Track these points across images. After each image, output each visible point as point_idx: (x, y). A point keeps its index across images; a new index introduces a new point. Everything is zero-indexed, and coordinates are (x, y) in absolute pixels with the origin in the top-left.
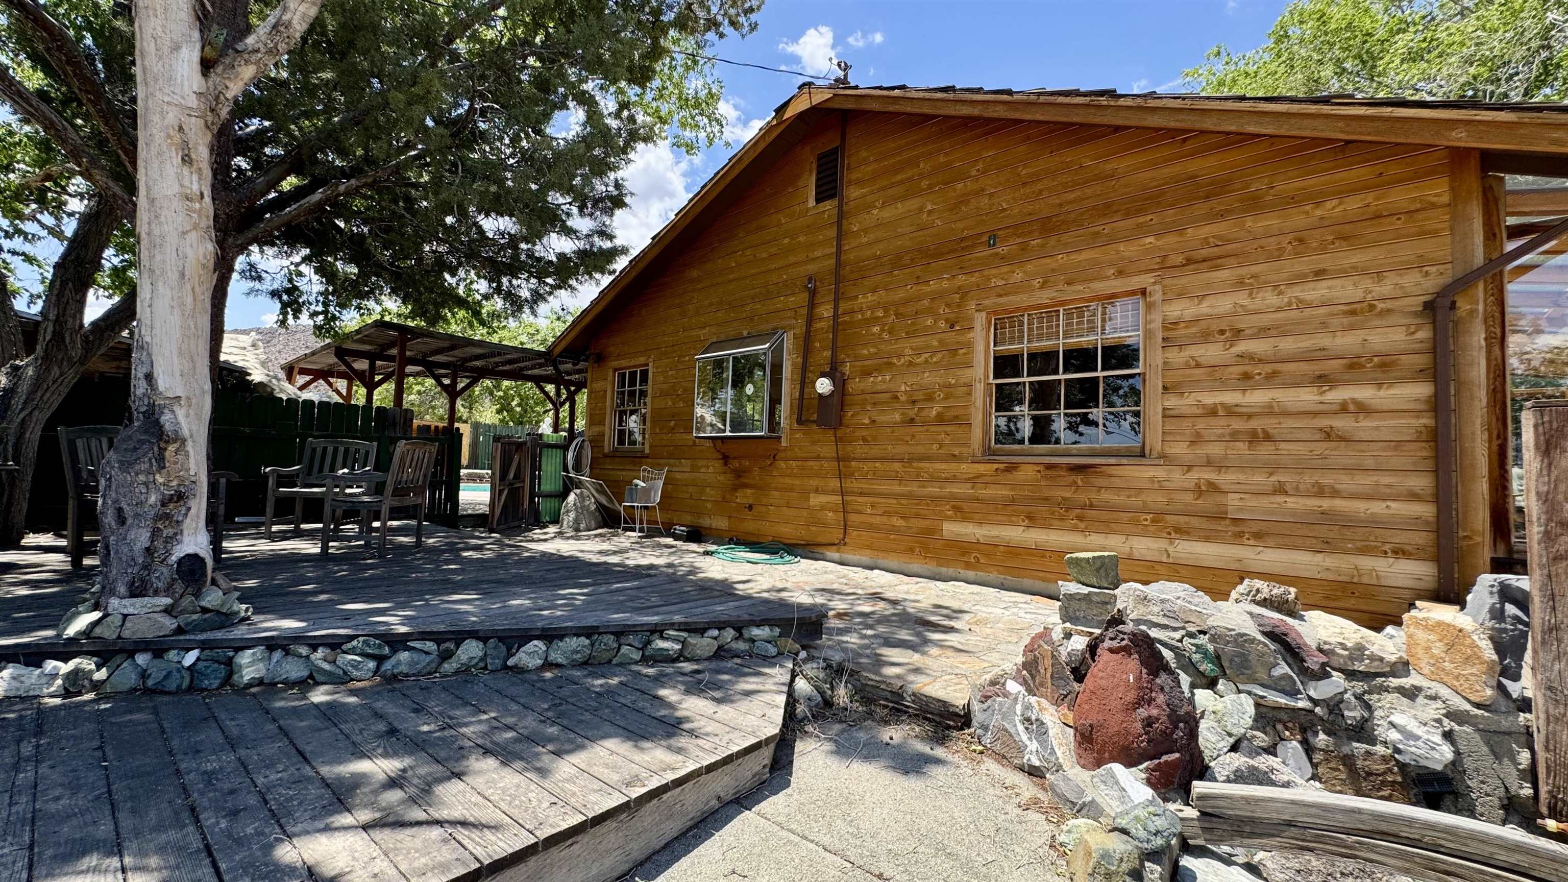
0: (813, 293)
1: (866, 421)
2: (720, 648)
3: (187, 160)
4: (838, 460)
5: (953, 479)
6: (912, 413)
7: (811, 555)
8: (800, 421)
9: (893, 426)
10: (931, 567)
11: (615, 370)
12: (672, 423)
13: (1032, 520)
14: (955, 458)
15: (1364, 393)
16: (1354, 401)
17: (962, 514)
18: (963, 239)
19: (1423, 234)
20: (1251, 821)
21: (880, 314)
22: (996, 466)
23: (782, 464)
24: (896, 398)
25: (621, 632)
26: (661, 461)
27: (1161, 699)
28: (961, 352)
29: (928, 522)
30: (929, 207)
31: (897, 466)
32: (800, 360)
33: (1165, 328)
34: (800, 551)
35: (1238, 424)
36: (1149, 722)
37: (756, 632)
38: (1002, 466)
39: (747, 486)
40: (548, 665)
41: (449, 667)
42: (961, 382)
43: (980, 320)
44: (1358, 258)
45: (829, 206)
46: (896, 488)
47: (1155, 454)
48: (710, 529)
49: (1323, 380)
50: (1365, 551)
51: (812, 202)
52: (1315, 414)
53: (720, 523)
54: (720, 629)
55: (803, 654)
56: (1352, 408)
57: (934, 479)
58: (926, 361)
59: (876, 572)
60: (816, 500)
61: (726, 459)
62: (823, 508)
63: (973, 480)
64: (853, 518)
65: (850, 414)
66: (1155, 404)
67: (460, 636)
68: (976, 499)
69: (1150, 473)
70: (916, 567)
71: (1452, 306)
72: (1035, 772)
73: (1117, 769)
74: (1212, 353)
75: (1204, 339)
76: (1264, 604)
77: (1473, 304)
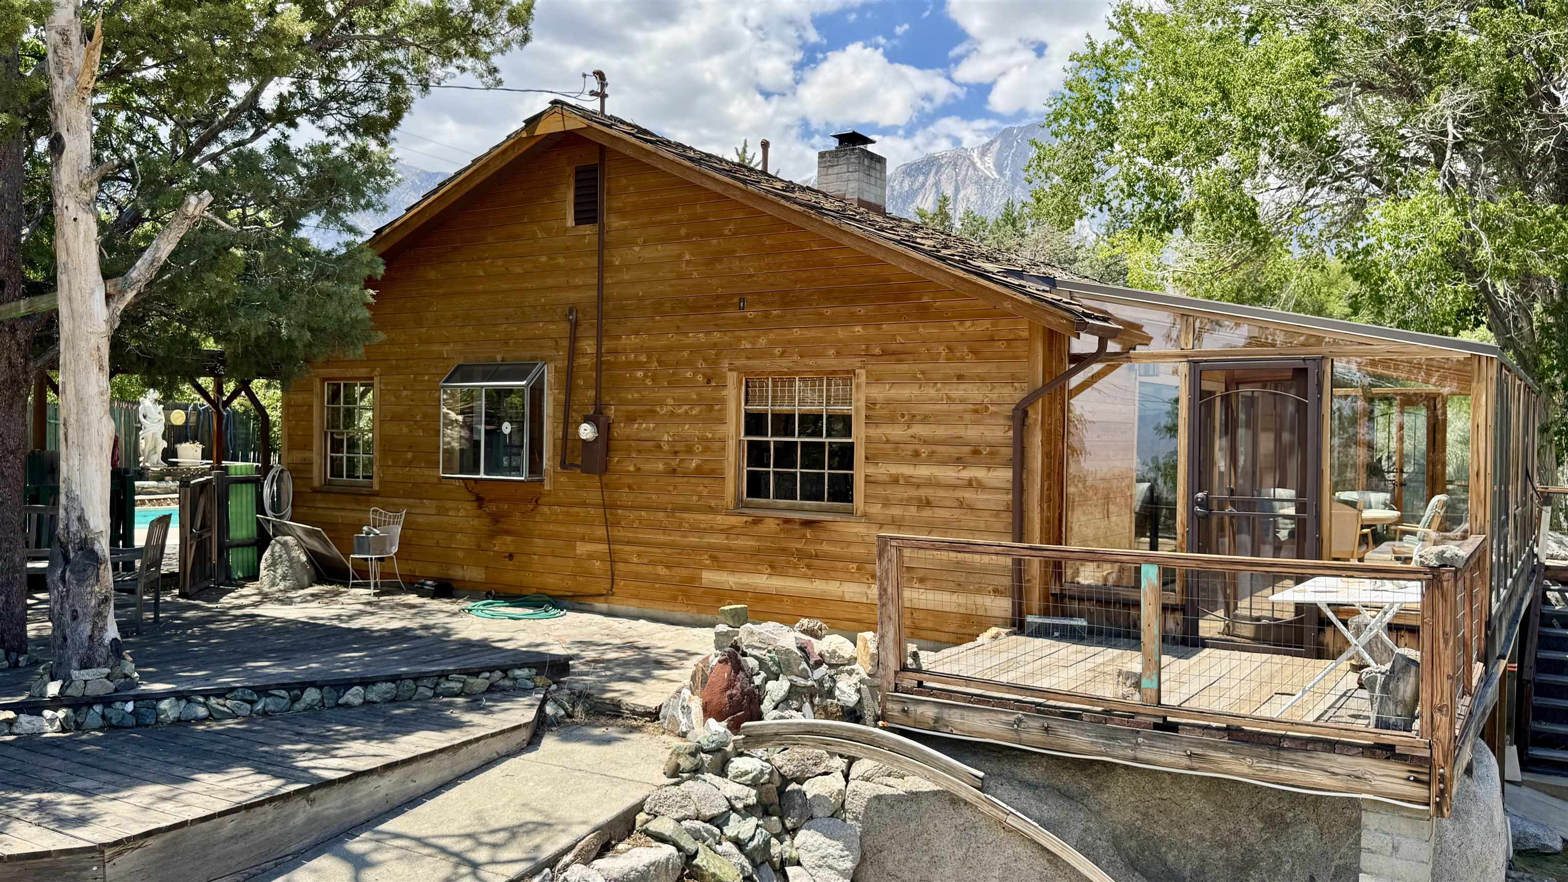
0: (575, 325)
1: (632, 468)
2: (491, 685)
3: (101, 368)
4: (605, 507)
5: (711, 530)
6: (674, 464)
7: (578, 607)
8: (563, 464)
9: (658, 474)
10: (693, 614)
11: (324, 380)
12: (410, 455)
13: (775, 569)
14: (711, 510)
15: (979, 473)
16: (976, 479)
17: (718, 563)
18: (718, 297)
19: (1016, 358)
20: (762, 735)
21: (643, 358)
22: (745, 519)
23: (546, 509)
24: (660, 447)
25: (417, 678)
26: (396, 500)
27: (738, 685)
28: (717, 407)
29: (690, 571)
30: (687, 257)
31: (661, 515)
32: (562, 397)
33: (868, 408)
34: (566, 603)
35: (913, 492)
36: (731, 697)
37: (518, 672)
38: (750, 519)
39: (507, 533)
40: (366, 703)
41: (298, 706)
42: (717, 436)
43: (732, 377)
44: (981, 369)
45: (588, 230)
46: (661, 538)
47: (859, 513)
48: (463, 581)
49: (958, 461)
50: (978, 591)
51: (570, 222)
52: (955, 487)
53: (475, 574)
54: (490, 672)
55: (554, 687)
56: (974, 483)
57: (695, 529)
58: (686, 412)
59: (642, 621)
60: (582, 548)
61: (480, 501)
62: (590, 557)
63: (727, 531)
64: (621, 567)
65: (616, 459)
66: (860, 471)
67: (303, 686)
68: (730, 549)
69: (854, 529)
70: (679, 615)
71: (1025, 414)
72: (683, 735)
73: (712, 721)
74: (896, 432)
75: (892, 420)
76: (805, 632)
77: (1036, 415)
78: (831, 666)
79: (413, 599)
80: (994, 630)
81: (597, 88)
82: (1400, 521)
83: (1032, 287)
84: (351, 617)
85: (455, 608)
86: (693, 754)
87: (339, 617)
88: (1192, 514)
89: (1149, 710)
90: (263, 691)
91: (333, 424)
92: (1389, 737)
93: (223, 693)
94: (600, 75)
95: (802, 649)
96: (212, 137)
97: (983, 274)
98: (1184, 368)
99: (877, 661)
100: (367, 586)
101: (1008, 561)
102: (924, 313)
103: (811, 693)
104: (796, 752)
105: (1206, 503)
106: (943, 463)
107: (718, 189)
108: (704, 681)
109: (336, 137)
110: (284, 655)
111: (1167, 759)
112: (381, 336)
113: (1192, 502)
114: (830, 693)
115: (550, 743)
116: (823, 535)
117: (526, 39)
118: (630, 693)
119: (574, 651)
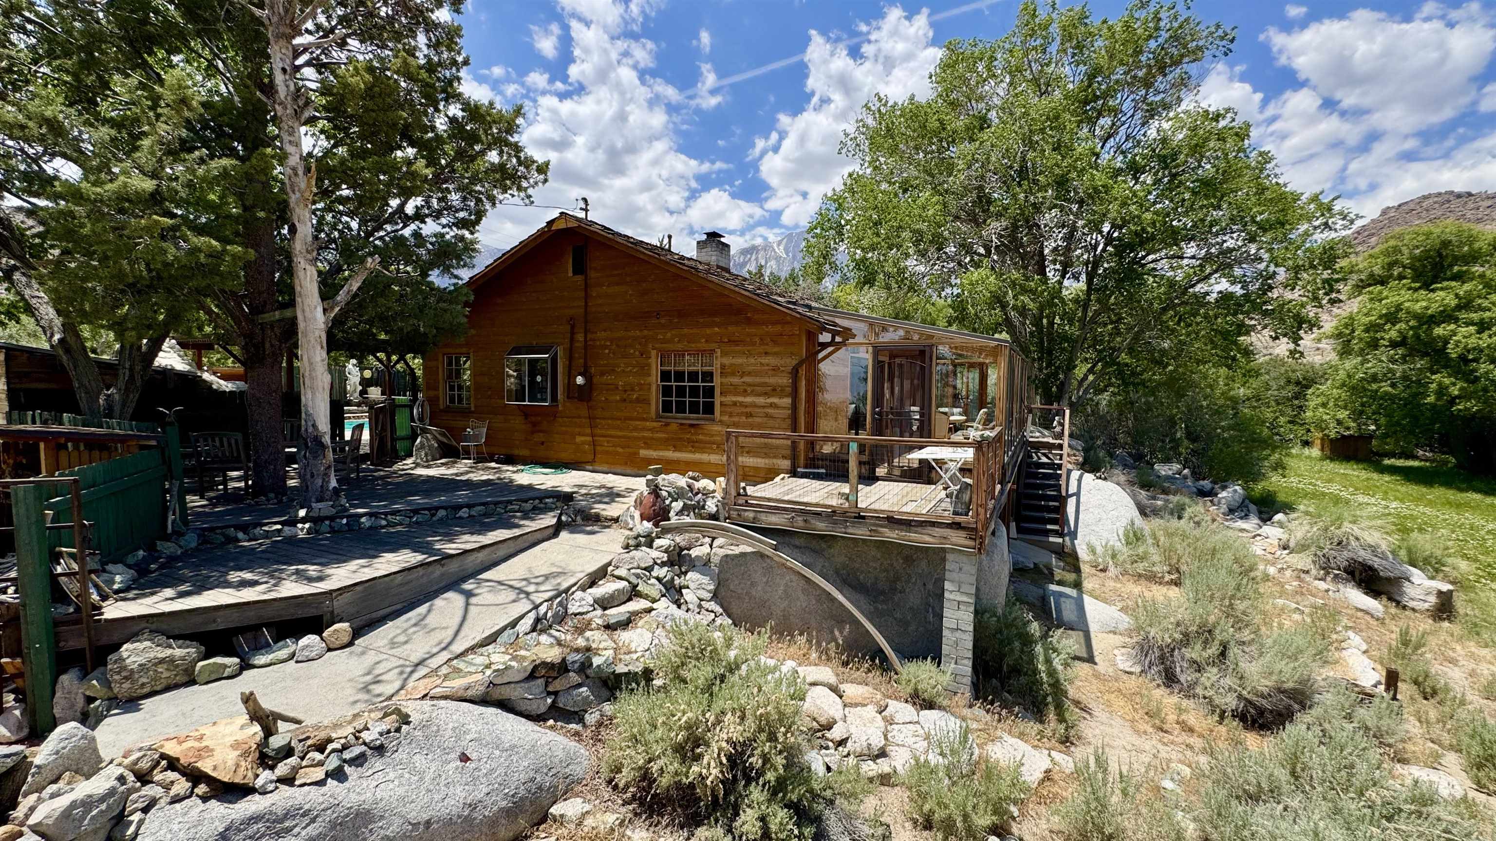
0: (573, 327)
1: (603, 399)
2: (534, 507)
3: (322, 347)
4: (590, 418)
5: (644, 429)
6: (625, 396)
7: (576, 468)
8: (568, 397)
9: (617, 401)
10: (636, 471)
11: (444, 354)
12: (489, 393)
13: (676, 449)
14: (644, 419)
15: (775, 400)
16: (774, 403)
17: (648, 446)
18: (646, 312)
19: (793, 344)
21: (609, 344)
22: (661, 423)
23: (560, 420)
24: (617, 388)
25: (496, 504)
26: (484, 416)
28: (646, 368)
29: (633, 450)
30: (630, 292)
31: (619, 422)
32: (567, 362)
33: (721, 368)
34: (571, 466)
35: (743, 410)
37: (547, 500)
38: (664, 423)
39: (541, 431)
40: (470, 516)
41: (435, 519)
42: (647, 382)
43: (654, 353)
44: (776, 349)
45: (579, 278)
46: (620, 433)
47: (717, 420)
48: (518, 456)
49: (766, 394)
50: (775, 457)
51: (570, 274)
52: (764, 407)
53: (524, 452)
54: (533, 500)
55: (566, 507)
56: (773, 405)
57: (636, 429)
58: (631, 371)
59: (610, 475)
60: (579, 439)
61: (525, 416)
62: (583, 443)
63: (652, 430)
64: (598, 448)
65: (595, 395)
66: (718, 400)
67: (437, 509)
68: (652, 438)
69: (716, 428)
70: (629, 471)
71: (797, 371)
72: (631, 529)
73: (645, 522)
74: (735, 380)
75: (733, 374)
76: (691, 478)
77: (802, 372)
78: (703, 494)
79: (493, 465)
80: (782, 476)
81: (584, 206)
82: (966, 421)
83: (800, 309)
84: (462, 474)
85: (515, 469)
86: (636, 538)
87: (457, 475)
88: (873, 419)
89: (852, 510)
90: (416, 512)
91: (450, 377)
92: (958, 519)
93: (395, 513)
94: (585, 200)
95: (689, 486)
96: (380, 228)
97: (776, 302)
98: (870, 349)
99: (726, 491)
100: (469, 459)
101: (789, 442)
102: (749, 321)
103: (694, 508)
104: (687, 536)
105: (880, 414)
106: (759, 395)
107: (646, 258)
108: (641, 503)
109: (447, 229)
110: (427, 493)
111: (860, 532)
112: (473, 332)
113: (874, 413)
114: (703, 507)
115: (564, 535)
116: (700, 431)
117: (546, 181)
118: (604, 510)
119: (576, 489)
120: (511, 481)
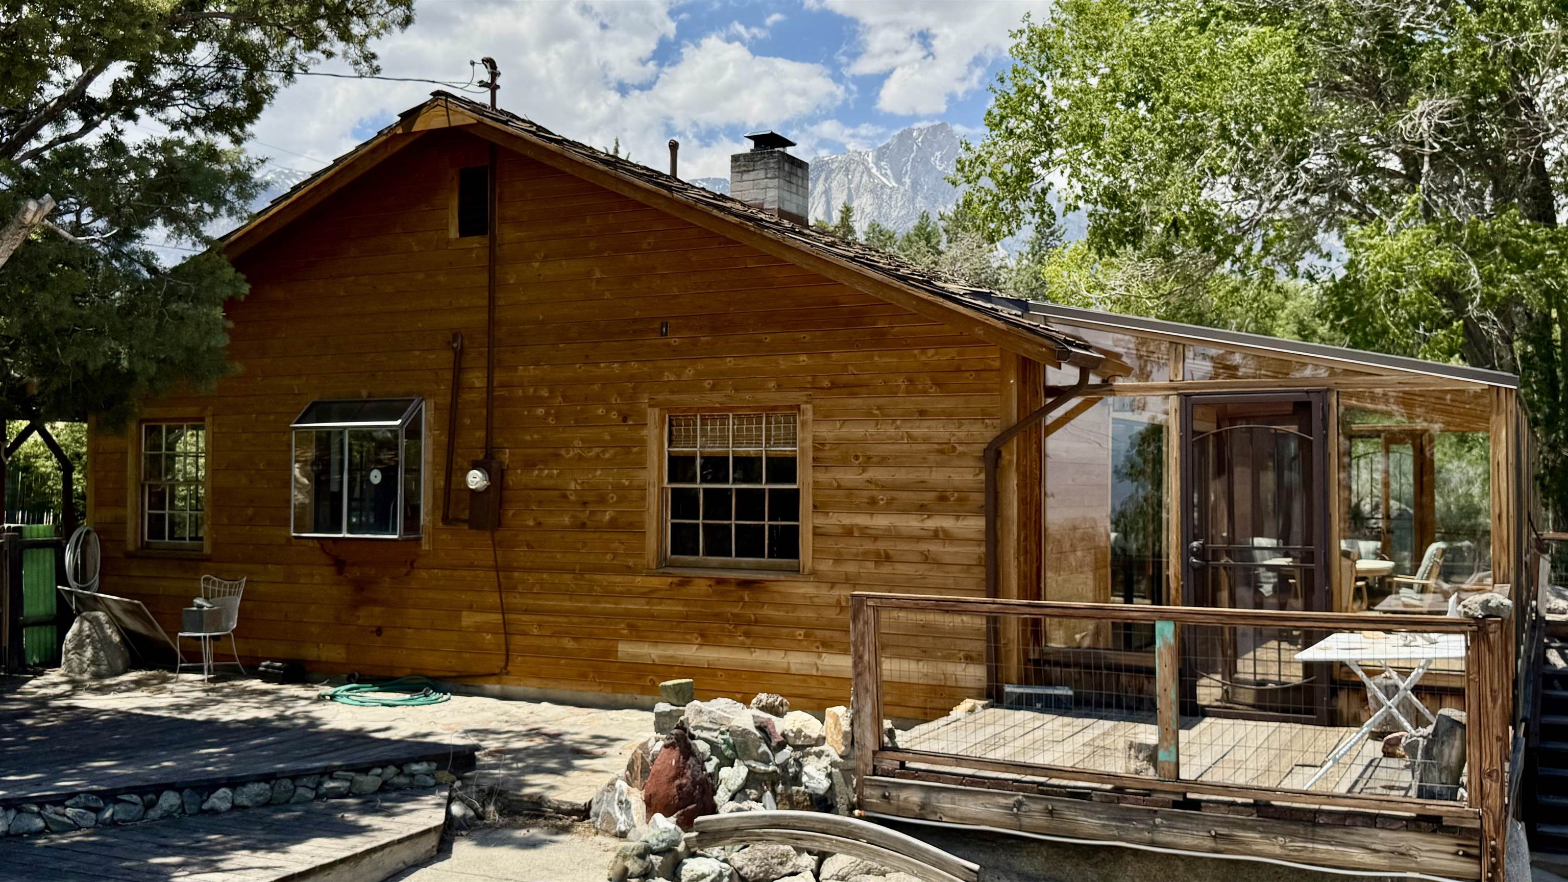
0: (459, 354)
1: (531, 523)
2: (385, 783)
4: (497, 569)
5: (629, 594)
6: (584, 516)
7: (463, 689)
8: (446, 519)
9: (563, 529)
10: (606, 694)
11: (142, 421)
12: (250, 511)
13: (706, 639)
14: (630, 570)
15: (947, 523)
16: (944, 530)
17: (637, 634)
18: (635, 321)
19: (986, 391)
20: (719, 831)
21: (545, 393)
22: (670, 580)
23: (424, 574)
24: (565, 497)
25: (295, 776)
26: (237, 566)
27: (689, 773)
28: (635, 450)
29: (602, 643)
30: (598, 275)
31: (568, 577)
32: (444, 439)
33: (815, 449)
34: (449, 685)
35: (869, 546)
36: (680, 787)
37: (415, 767)
38: (675, 580)
39: (375, 602)
40: (235, 807)
41: (153, 814)
42: (636, 483)
43: (653, 415)
44: (947, 403)
45: (476, 243)
46: (567, 604)
47: (807, 571)
48: (318, 662)
49: (922, 509)
50: (947, 658)
51: (454, 233)
52: (918, 539)
53: (333, 653)
54: (383, 767)
55: (458, 784)
56: (941, 535)
57: (609, 593)
58: (598, 456)
59: (545, 704)
60: (469, 620)
61: (339, 565)
62: (479, 629)
63: (648, 595)
64: (517, 640)
65: (511, 513)
66: (807, 522)
67: (159, 789)
68: (651, 616)
69: (804, 589)
70: (590, 696)
71: (999, 454)
72: (623, 835)
73: (658, 817)
74: (849, 476)
75: (844, 462)
76: (763, 709)
77: (1011, 455)
78: (796, 748)
79: (256, 684)
80: (968, 703)
81: (487, 78)
83: (1005, 311)
84: (192, 707)
85: (313, 694)
86: (642, 856)
87: (177, 707)
88: (1186, 566)
89: (1168, 786)
90: (110, 796)
91: (149, 475)
92: (1435, 807)
93: (60, 800)
94: (490, 63)
95: (761, 728)
96: (33, 133)
97: (949, 297)
98: (1174, 402)
99: (851, 740)
100: (199, 670)
101: (980, 623)
102: (880, 340)
103: (772, 780)
104: (759, 850)
105: (1201, 553)
106: (904, 510)
107: (639, 197)
108: (645, 771)
109: (182, 133)
110: (124, 753)
111: (1189, 841)
112: (238, 368)
113: (1185, 552)
114: (796, 779)
115: (463, 849)
116: (764, 597)
117: (407, 21)
118: (552, 787)
119: (471, 741)
120: (313, 722)
